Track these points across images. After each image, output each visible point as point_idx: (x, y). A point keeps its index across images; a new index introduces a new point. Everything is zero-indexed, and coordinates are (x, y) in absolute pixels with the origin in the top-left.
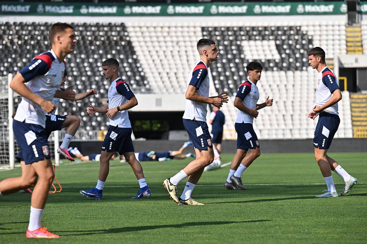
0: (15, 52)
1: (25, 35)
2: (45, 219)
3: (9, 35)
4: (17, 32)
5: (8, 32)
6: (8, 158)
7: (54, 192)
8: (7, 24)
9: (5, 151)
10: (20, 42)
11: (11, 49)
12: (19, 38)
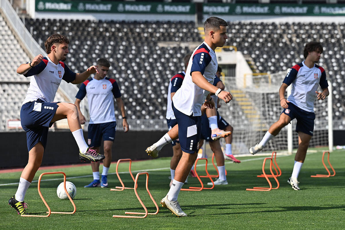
0: (294, 49)
1: (303, 34)
2: (320, 201)
3: (289, 34)
4: (296, 31)
5: (287, 31)
6: (287, 145)
7: (328, 176)
8: (287, 25)
9: (284, 139)
10: (298, 40)
11: (290, 47)
12: (298, 37)
